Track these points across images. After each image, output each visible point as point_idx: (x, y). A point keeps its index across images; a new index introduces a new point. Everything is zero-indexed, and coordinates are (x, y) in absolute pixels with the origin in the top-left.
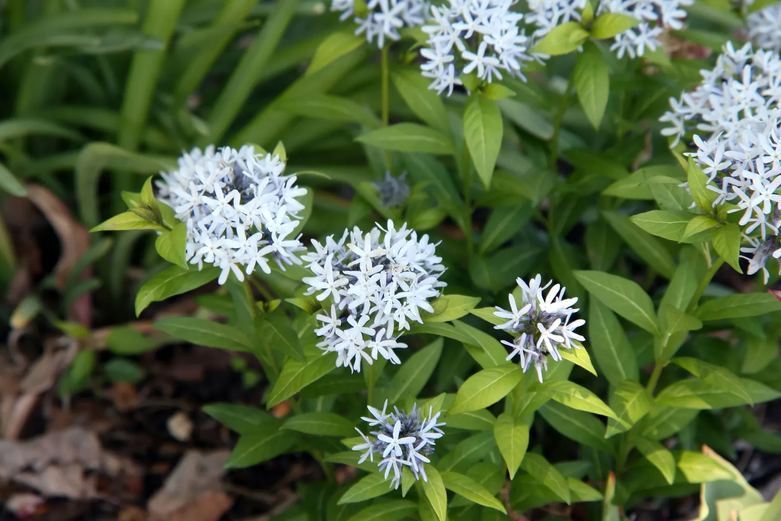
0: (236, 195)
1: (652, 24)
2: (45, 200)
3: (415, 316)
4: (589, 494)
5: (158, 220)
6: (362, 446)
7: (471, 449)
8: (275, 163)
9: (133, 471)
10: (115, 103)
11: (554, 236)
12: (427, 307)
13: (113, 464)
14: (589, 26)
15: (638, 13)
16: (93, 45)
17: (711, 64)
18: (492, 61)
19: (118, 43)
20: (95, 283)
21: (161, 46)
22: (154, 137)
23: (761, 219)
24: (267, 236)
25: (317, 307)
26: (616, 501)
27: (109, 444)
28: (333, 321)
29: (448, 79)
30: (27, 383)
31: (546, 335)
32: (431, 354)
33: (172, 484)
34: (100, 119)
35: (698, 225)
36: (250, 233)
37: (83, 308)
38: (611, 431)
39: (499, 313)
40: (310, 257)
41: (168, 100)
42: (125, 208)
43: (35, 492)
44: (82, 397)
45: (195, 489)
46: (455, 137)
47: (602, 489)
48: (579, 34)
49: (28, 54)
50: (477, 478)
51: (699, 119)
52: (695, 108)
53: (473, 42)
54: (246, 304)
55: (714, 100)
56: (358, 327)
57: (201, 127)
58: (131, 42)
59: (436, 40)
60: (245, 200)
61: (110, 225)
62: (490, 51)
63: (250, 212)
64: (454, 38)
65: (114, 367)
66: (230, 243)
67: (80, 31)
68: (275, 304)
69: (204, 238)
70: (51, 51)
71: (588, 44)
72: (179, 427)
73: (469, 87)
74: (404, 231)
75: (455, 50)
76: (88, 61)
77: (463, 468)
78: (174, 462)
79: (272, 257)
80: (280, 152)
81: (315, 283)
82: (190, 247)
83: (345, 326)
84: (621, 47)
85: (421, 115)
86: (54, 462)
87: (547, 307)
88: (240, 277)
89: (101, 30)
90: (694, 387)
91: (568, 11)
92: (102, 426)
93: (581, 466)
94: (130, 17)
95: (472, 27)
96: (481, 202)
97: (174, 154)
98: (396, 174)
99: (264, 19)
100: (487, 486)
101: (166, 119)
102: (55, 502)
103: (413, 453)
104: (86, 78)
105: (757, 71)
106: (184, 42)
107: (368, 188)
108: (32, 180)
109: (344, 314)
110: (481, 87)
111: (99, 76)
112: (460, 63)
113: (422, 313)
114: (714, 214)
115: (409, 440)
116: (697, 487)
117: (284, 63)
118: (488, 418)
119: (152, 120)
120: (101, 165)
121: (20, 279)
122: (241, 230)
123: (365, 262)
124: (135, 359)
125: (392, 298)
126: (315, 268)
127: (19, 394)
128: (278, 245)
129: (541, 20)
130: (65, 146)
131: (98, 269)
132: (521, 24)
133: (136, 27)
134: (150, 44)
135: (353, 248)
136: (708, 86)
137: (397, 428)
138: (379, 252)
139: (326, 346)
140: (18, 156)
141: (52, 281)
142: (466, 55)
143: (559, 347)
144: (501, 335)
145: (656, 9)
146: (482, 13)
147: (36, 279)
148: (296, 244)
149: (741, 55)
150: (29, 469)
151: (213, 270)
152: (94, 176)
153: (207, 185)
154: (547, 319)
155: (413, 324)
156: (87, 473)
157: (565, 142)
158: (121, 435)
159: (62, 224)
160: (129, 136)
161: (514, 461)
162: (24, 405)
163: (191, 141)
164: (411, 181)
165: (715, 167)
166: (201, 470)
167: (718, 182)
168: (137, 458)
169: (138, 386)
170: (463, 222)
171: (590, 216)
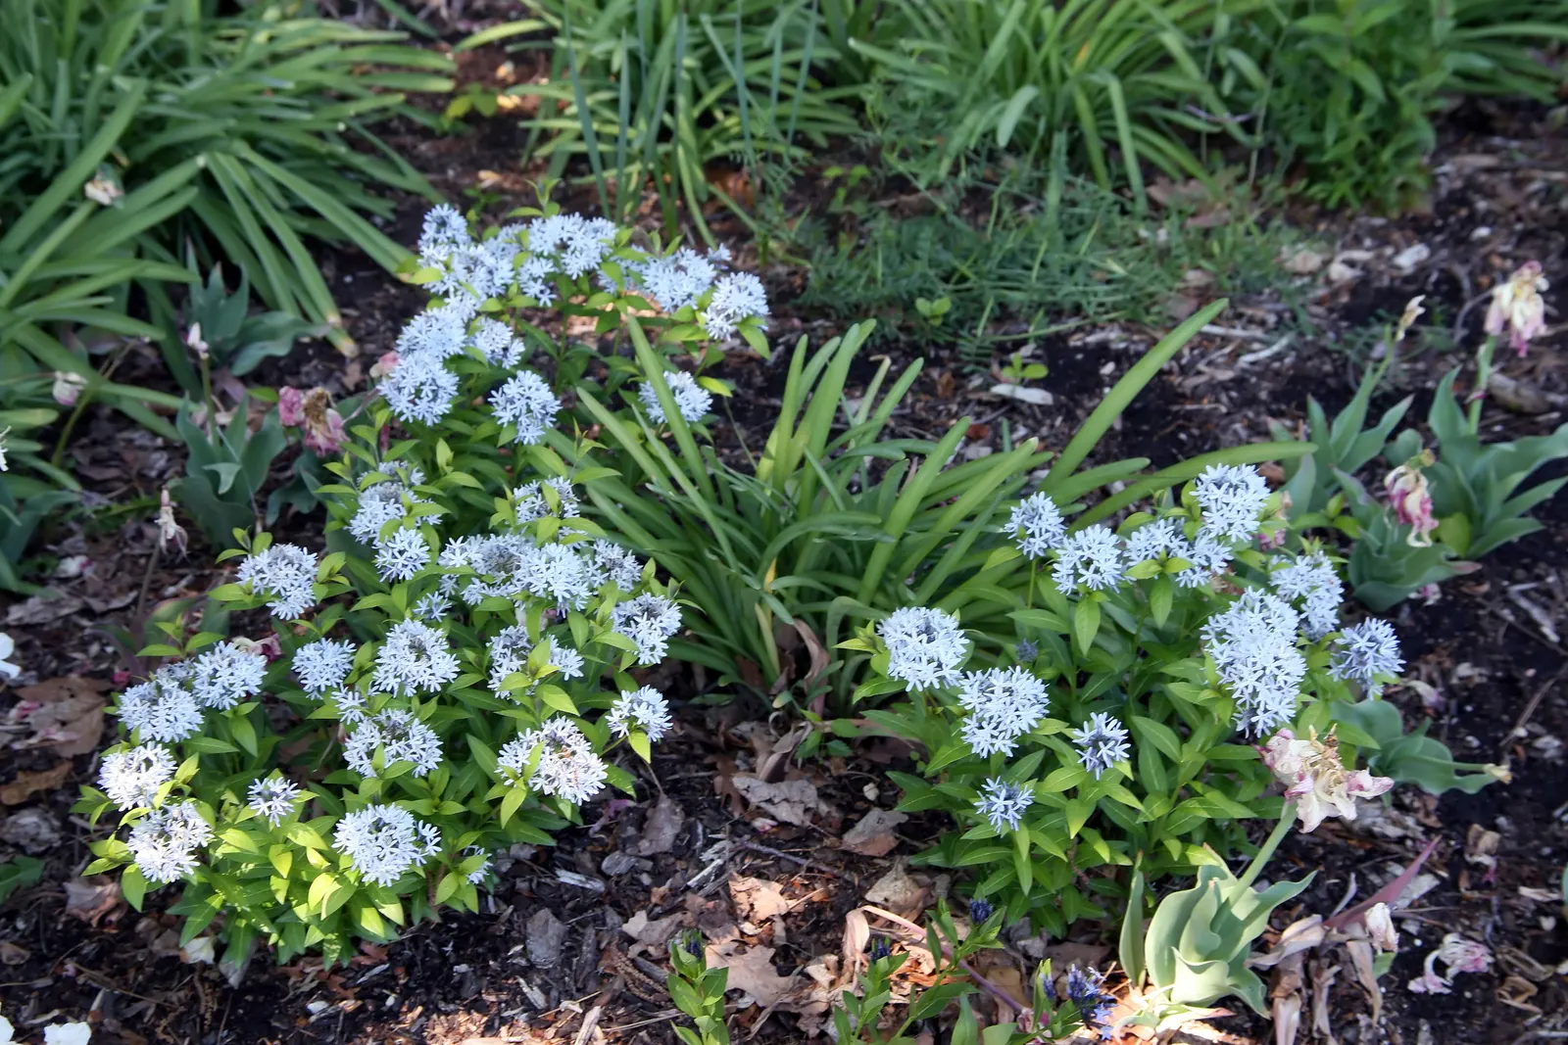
0: (924, 637)
1: (1203, 568)
2: (804, 630)
3: (1026, 728)
4: (1125, 862)
5: (874, 646)
6: (980, 803)
7: (1052, 821)
8: (952, 621)
9: (836, 815)
10: (859, 574)
11: (1131, 698)
12: (1034, 723)
13: (824, 808)
14: (1163, 564)
15: (1195, 560)
16: (851, 535)
17: (1238, 599)
18: (1098, 577)
19: (867, 536)
20: (829, 689)
21: (894, 541)
22: (880, 599)
23: (1246, 697)
24: (940, 665)
25: (965, 714)
26: (1141, 869)
27: (823, 795)
28: (973, 723)
29: (1067, 585)
30: (775, 748)
31: (1104, 750)
32: (1037, 758)
33: (859, 826)
34: (846, 582)
35: (1207, 694)
36: (930, 662)
37: (819, 704)
38: (1140, 820)
39: (1076, 732)
40: (965, 682)
41: (893, 576)
42: (855, 636)
43: (773, 818)
44: (810, 761)
45: (874, 831)
46: (1071, 623)
47: (1133, 859)
48: (1155, 568)
49: (808, 535)
50: (1054, 839)
51: (1224, 632)
52: (1223, 625)
53: (1088, 563)
54: (923, 709)
55: (1235, 621)
56: (988, 729)
57: (911, 595)
58: (876, 535)
59: (1064, 559)
60: (930, 641)
61: (844, 645)
62: (1097, 571)
63: (932, 649)
64: (1075, 559)
65: (833, 744)
66: (916, 666)
67: (844, 525)
68: (940, 710)
69: (901, 661)
70: (823, 535)
71: (1162, 575)
72: (870, 792)
73: (1082, 592)
74: (1026, 674)
75: (1075, 568)
76: (846, 544)
77: (1045, 831)
78: (863, 813)
79: (942, 679)
80: (957, 615)
81: (965, 698)
82: (891, 665)
83: (981, 728)
84: (1182, 580)
85: (1051, 604)
86: (786, 800)
87: (1107, 732)
88: (920, 688)
89: (856, 526)
90: (1201, 803)
91: (1151, 552)
92: (820, 783)
93: (1123, 845)
94: (879, 520)
95: (1087, 554)
96: (1085, 668)
97: (890, 611)
98: (1030, 641)
99: (961, 532)
100: (1059, 845)
101: (890, 589)
102: (784, 825)
103: (1011, 811)
104: (843, 556)
105: (1264, 606)
106: (908, 540)
107: (1011, 647)
108: (797, 617)
109: (980, 720)
110: (1089, 593)
111: (851, 555)
112: (1077, 575)
113: (1031, 727)
114: (1219, 689)
115: (1010, 803)
116: (1196, 868)
117: (971, 563)
118: (1063, 801)
119: (881, 588)
120: (845, 611)
121: (782, 680)
122: (925, 659)
123: (998, 691)
124: (847, 741)
125: (1012, 715)
126: (967, 689)
127: (772, 753)
128: (946, 672)
129: (1133, 556)
130: (822, 597)
131: (832, 679)
132: (1120, 557)
133: (880, 527)
134: (886, 539)
135: (993, 680)
136: (1232, 612)
137: (1003, 794)
138: (1008, 685)
139: (967, 739)
140: (792, 600)
141: (800, 683)
142: (1082, 571)
143: (1113, 759)
144: (1077, 746)
145: (1208, 559)
146: (1095, 547)
147: (791, 682)
148: (957, 672)
149: (1257, 595)
150: (770, 801)
151: (903, 681)
152: (839, 618)
153: (908, 629)
154: (1106, 741)
155: (1024, 732)
156: (807, 810)
157: (1145, 637)
158: (831, 791)
159: (813, 647)
160: (865, 595)
161: (1074, 830)
162: (773, 759)
163: (904, 603)
164: (1040, 646)
165: (1223, 660)
166: (880, 820)
167: (1223, 669)
168: (839, 806)
169: (847, 760)
170: (1072, 680)
171: (1156, 687)
